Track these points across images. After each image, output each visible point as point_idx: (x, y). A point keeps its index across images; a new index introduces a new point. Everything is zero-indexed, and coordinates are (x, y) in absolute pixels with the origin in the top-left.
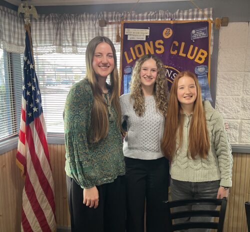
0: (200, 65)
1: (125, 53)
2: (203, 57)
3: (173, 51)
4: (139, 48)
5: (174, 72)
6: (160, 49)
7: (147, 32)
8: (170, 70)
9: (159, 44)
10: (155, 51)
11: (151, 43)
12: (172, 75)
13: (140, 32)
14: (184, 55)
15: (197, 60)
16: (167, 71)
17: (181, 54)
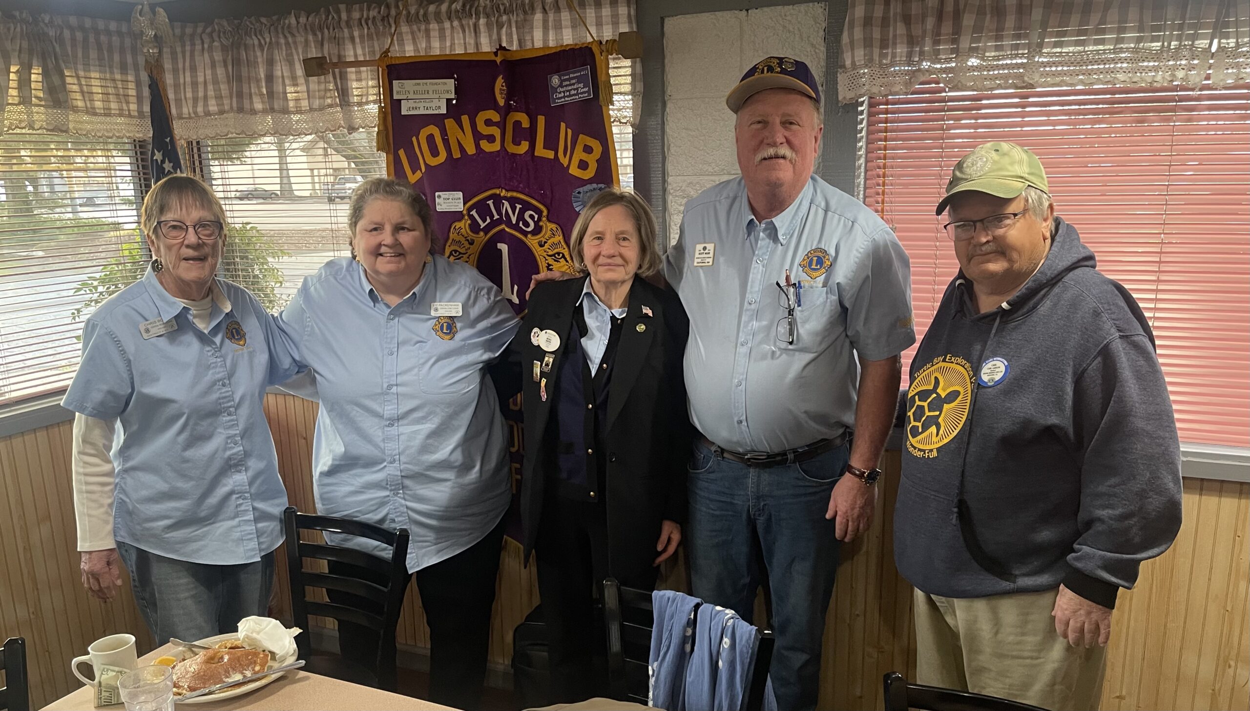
0: (584, 182)
1: (401, 153)
2: (592, 160)
3: (516, 142)
4: (430, 138)
5: (527, 206)
7: (447, 87)
8: (513, 201)
9: (488, 123)
10: (477, 146)
11: (465, 119)
12: (521, 217)
13: (431, 88)
14: (550, 155)
15: (574, 171)
16: (506, 204)
17: (540, 151)
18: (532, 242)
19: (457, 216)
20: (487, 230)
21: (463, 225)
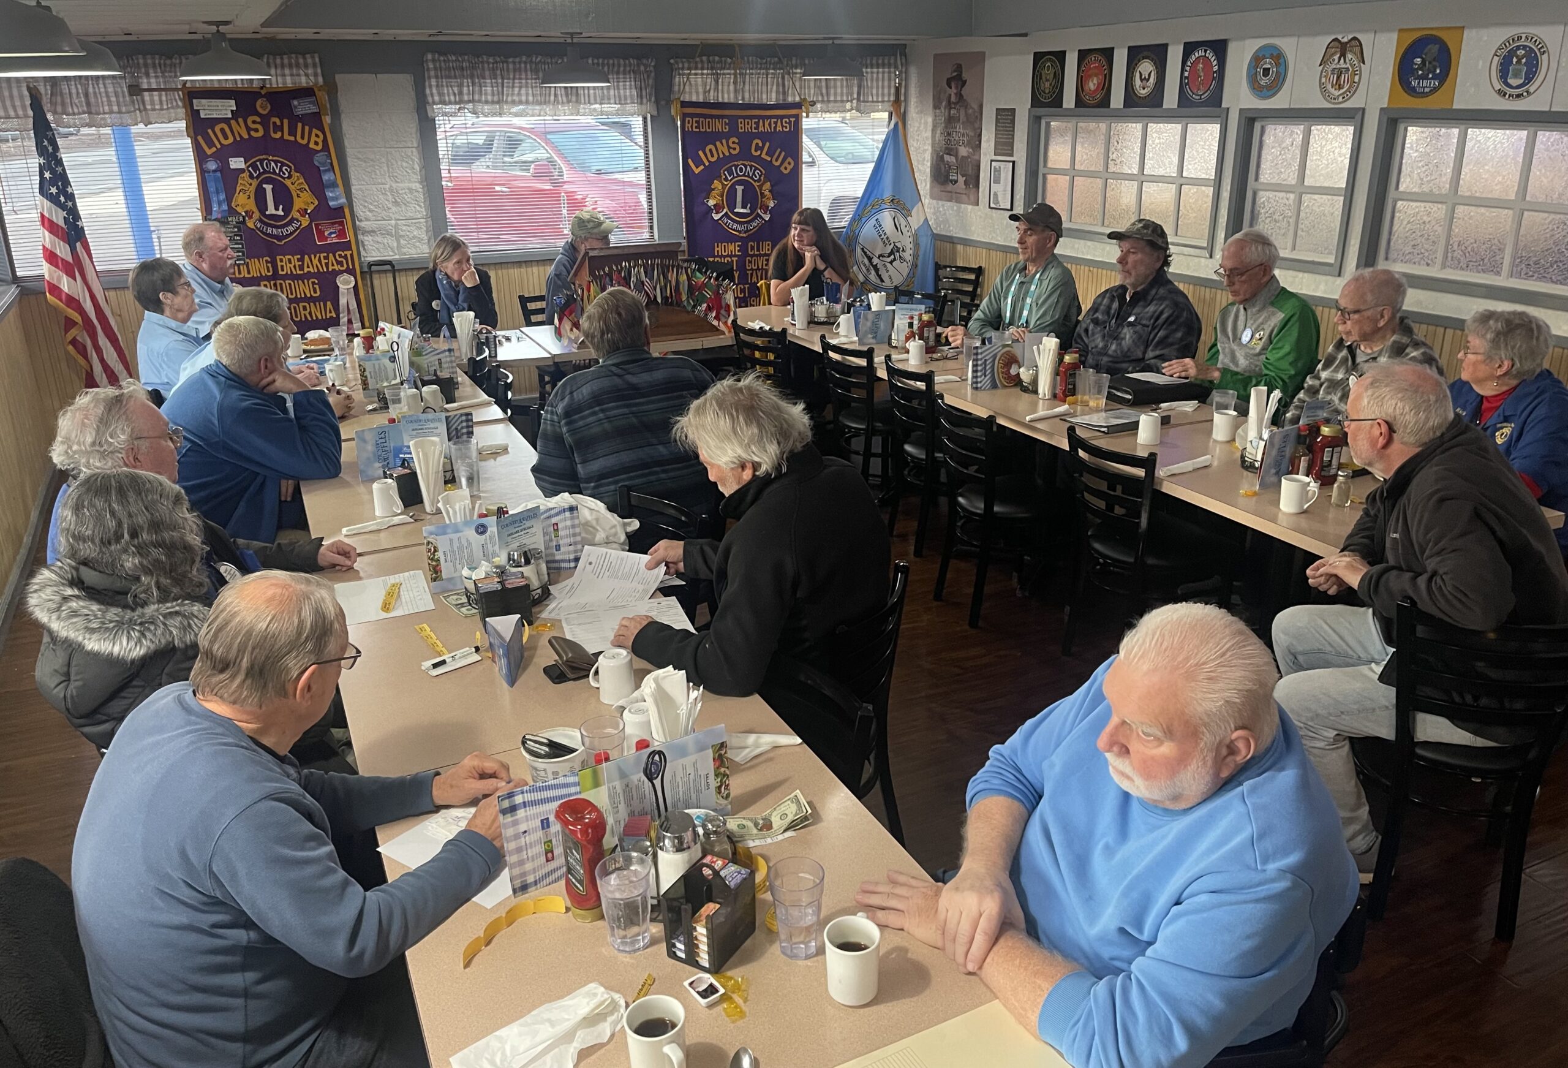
0: (319, 152)
1: (199, 138)
2: (320, 140)
3: (275, 133)
4: (222, 130)
5: (283, 164)
6: (256, 130)
7: (232, 104)
8: (276, 162)
9: (254, 122)
10: (249, 134)
11: (240, 120)
12: (281, 170)
13: (220, 104)
14: (292, 138)
15: (312, 145)
16: (273, 164)
17: (286, 137)
18: (288, 182)
19: (242, 171)
20: (257, 177)
21: (246, 175)
